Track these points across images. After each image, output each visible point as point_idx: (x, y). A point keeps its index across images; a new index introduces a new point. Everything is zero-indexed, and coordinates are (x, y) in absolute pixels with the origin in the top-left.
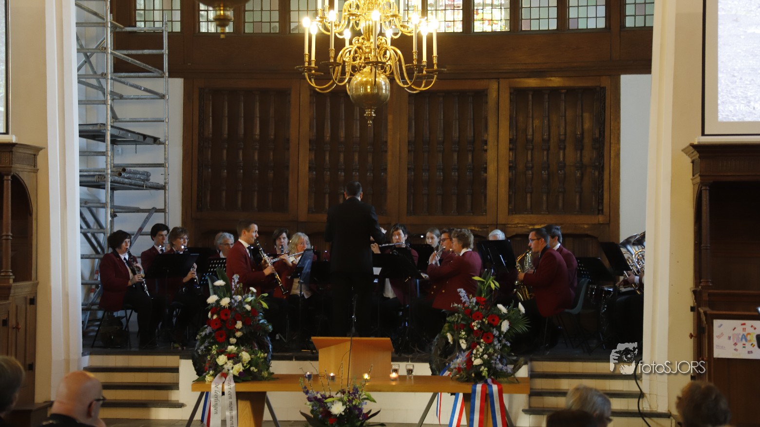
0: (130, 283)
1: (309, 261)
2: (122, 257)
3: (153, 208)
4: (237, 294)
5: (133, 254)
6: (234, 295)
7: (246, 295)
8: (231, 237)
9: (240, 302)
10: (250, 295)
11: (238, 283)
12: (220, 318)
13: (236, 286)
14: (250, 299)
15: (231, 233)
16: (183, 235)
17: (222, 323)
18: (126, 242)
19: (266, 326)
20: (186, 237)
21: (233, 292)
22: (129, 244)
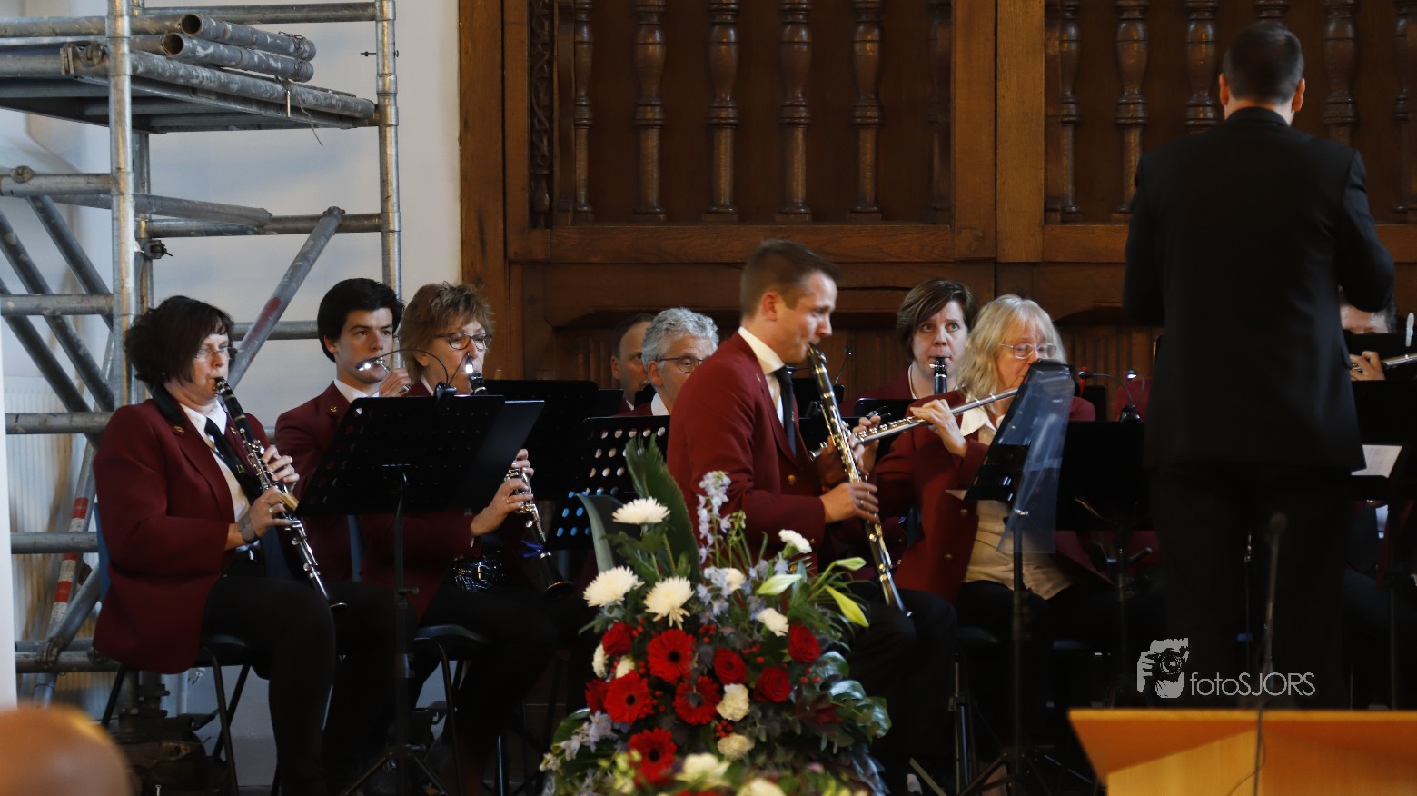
0: (234, 534)
1: (1052, 418)
2: (198, 420)
3: (330, 212)
4: (725, 557)
5: (246, 407)
6: (707, 565)
7: (763, 564)
8: (703, 328)
9: (738, 598)
10: (781, 564)
11: (724, 510)
12: (647, 675)
13: (715, 527)
14: (781, 581)
15: (707, 313)
16: (460, 320)
17: (658, 693)
18: (211, 347)
19: (860, 709)
20: (473, 328)
21: (703, 552)
22: (224, 357)
